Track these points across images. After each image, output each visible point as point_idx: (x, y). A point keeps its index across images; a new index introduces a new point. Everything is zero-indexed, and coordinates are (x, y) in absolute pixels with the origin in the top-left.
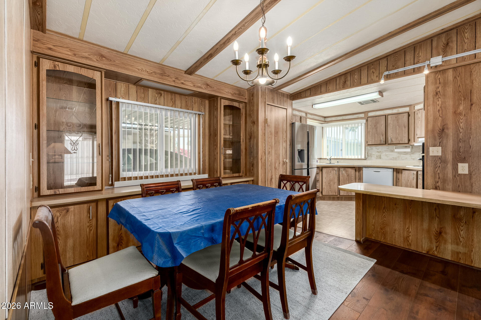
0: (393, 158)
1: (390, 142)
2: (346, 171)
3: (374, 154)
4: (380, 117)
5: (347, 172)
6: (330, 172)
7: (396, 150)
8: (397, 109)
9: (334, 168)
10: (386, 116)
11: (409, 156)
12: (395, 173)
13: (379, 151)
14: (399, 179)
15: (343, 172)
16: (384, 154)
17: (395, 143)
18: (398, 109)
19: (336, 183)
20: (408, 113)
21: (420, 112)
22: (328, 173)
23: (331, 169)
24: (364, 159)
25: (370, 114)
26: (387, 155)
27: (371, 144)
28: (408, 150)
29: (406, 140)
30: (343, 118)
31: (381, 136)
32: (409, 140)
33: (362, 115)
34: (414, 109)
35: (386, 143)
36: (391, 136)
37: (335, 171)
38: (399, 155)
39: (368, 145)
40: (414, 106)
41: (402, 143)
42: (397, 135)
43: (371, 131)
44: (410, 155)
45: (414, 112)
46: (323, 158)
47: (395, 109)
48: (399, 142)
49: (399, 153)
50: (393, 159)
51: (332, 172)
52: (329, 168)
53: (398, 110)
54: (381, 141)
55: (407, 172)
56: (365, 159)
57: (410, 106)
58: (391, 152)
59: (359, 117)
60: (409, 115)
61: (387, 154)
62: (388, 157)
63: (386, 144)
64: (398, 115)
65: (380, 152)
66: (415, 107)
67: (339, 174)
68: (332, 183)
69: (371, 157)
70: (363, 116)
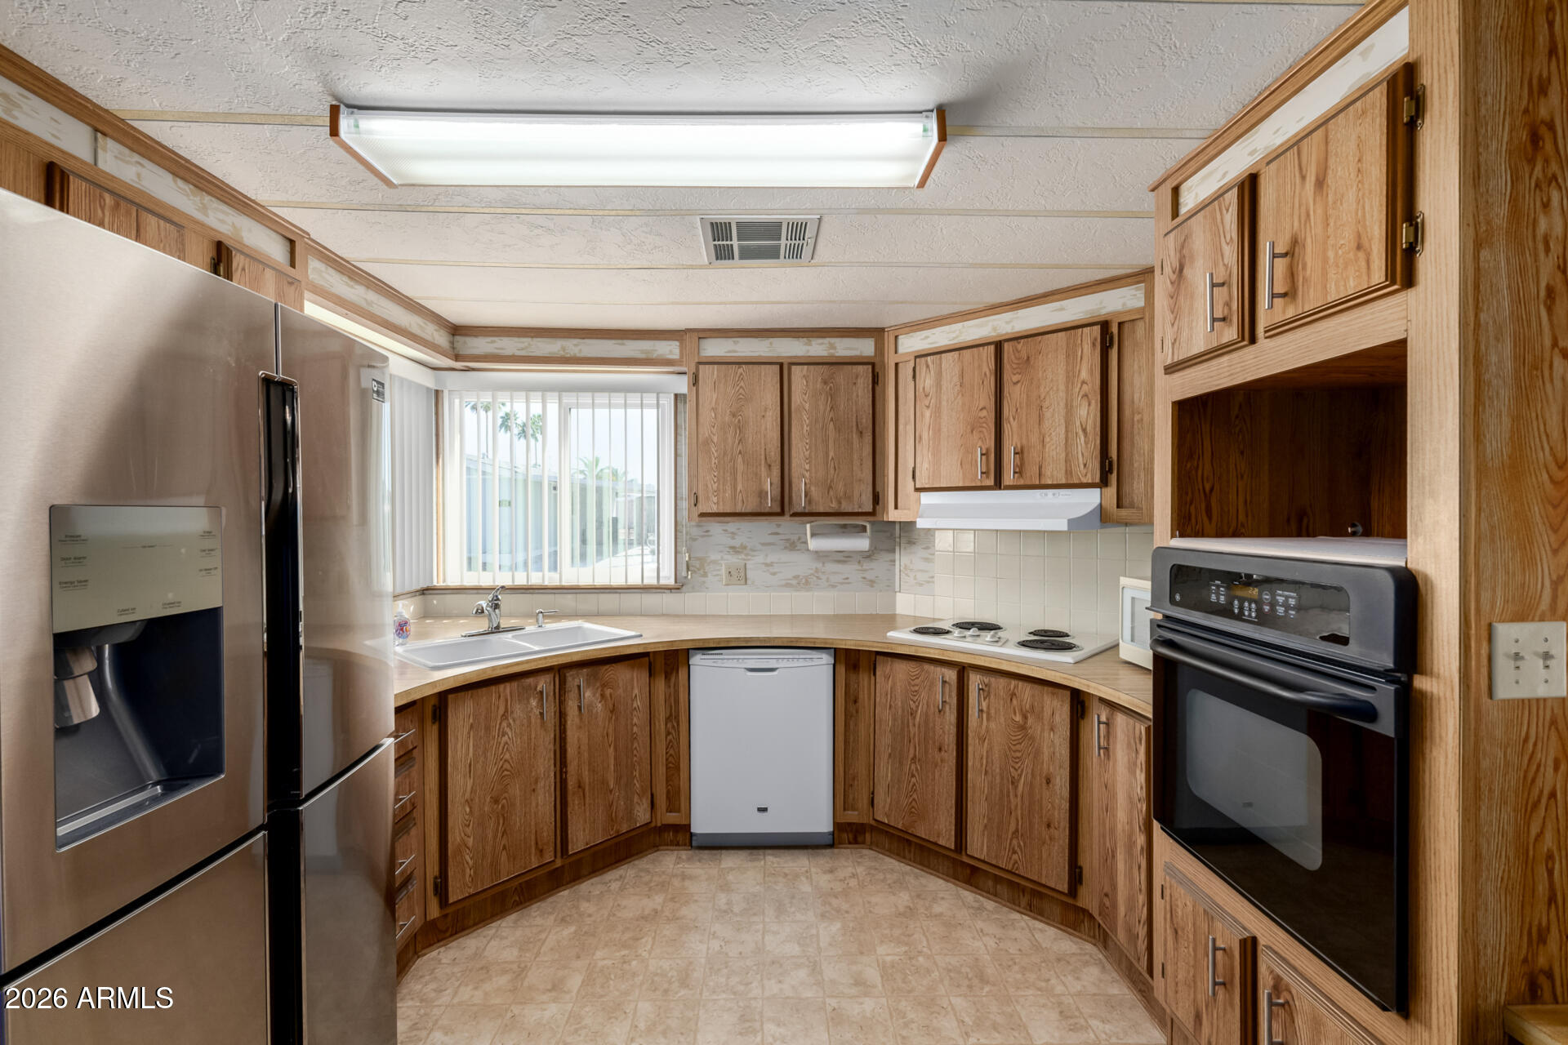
0: (796, 577)
1: (801, 503)
2: (604, 686)
3: (715, 562)
4: (756, 367)
5: (608, 692)
6: (505, 716)
7: (814, 544)
8: (827, 340)
9: (530, 681)
10: (783, 368)
11: (857, 567)
12: (841, 669)
13: (737, 542)
14: (855, 702)
15: (588, 694)
16: (760, 558)
17: (821, 510)
18: (833, 340)
19: (541, 784)
20: (873, 365)
21: (928, 366)
22: (488, 729)
23: (506, 689)
24: (670, 589)
25: (714, 349)
26: (771, 564)
27: (715, 509)
28: (862, 543)
29: (864, 497)
30: (564, 349)
31: (763, 470)
32: (876, 499)
33: (670, 349)
34: (896, 352)
35: (782, 507)
36: (807, 475)
37: (534, 703)
38: (819, 565)
39: (702, 515)
40: (896, 337)
41: (850, 510)
42: (832, 471)
43: (715, 439)
44: (859, 562)
45: (897, 364)
46: (441, 584)
47: (820, 341)
48: (840, 503)
49: (821, 556)
50: (794, 582)
51: (518, 711)
52: (493, 688)
53: (832, 346)
54: (762, 494)
55: (901, 667)
56: (677, 588)
57: (877, 333)
58: (786, 548)
59: (654, 356)
60: (876, 379)
61: (771, 558)
62: (774, 574)
63: (782, 513)
64: (834, 368)
65: (744, 547)
66: (901, 339)
67: (562, 716)
68: (516, 790)
69: (705, 575)
70: (675, 355)
